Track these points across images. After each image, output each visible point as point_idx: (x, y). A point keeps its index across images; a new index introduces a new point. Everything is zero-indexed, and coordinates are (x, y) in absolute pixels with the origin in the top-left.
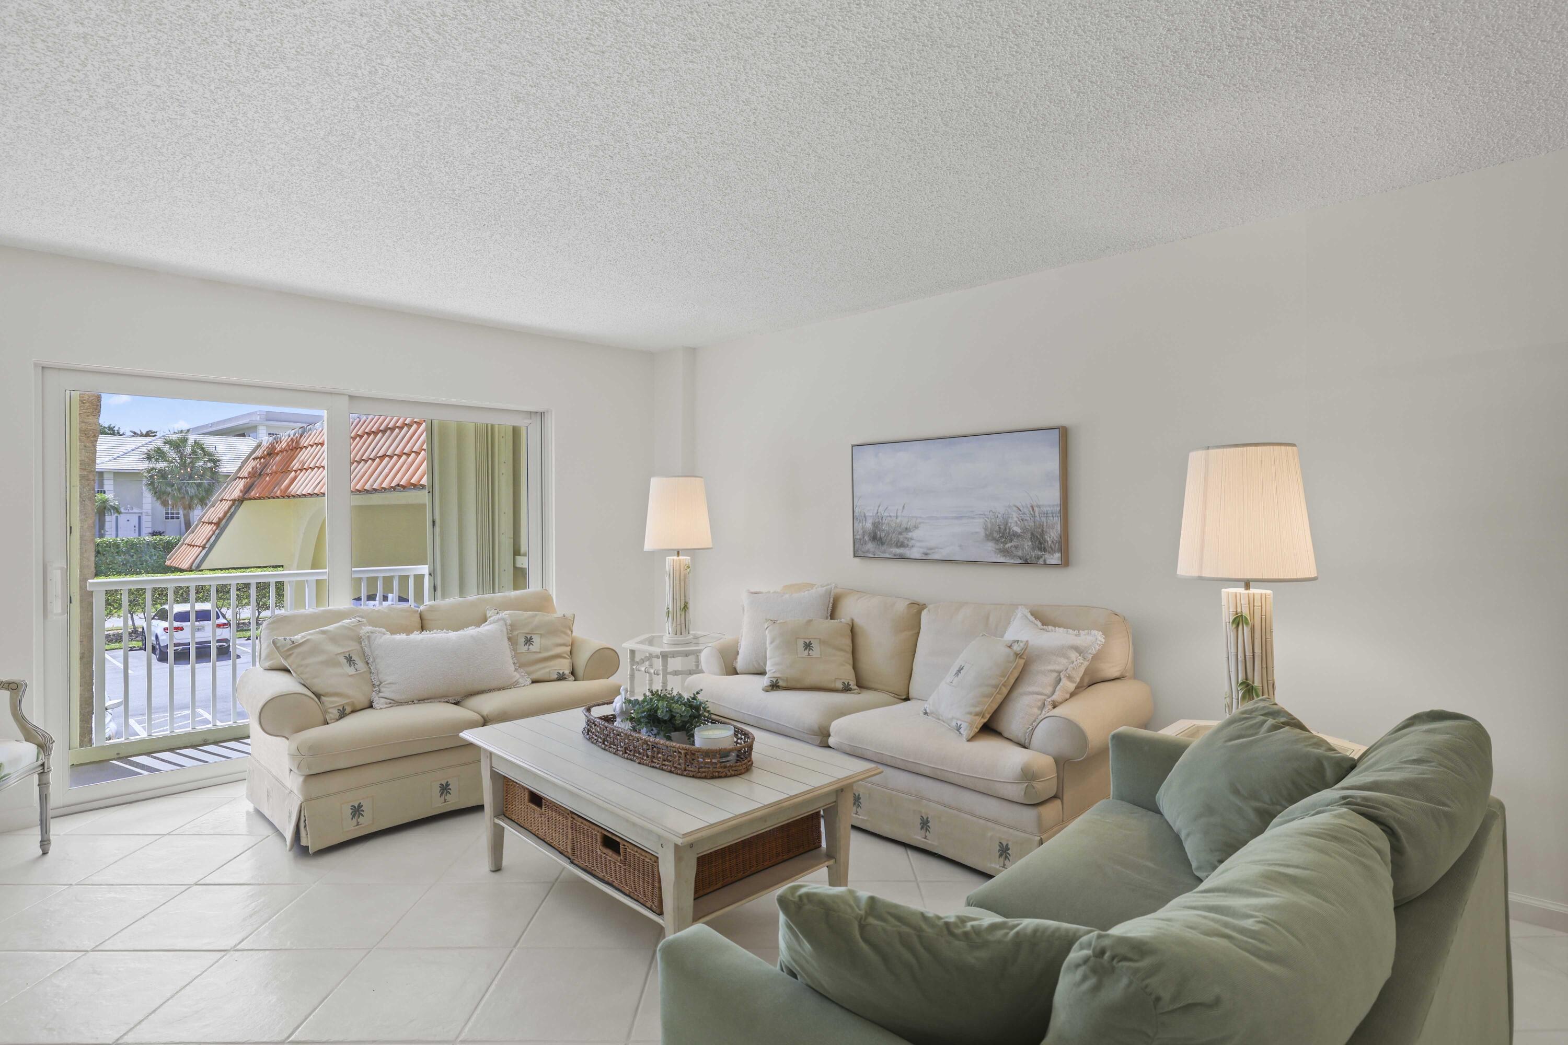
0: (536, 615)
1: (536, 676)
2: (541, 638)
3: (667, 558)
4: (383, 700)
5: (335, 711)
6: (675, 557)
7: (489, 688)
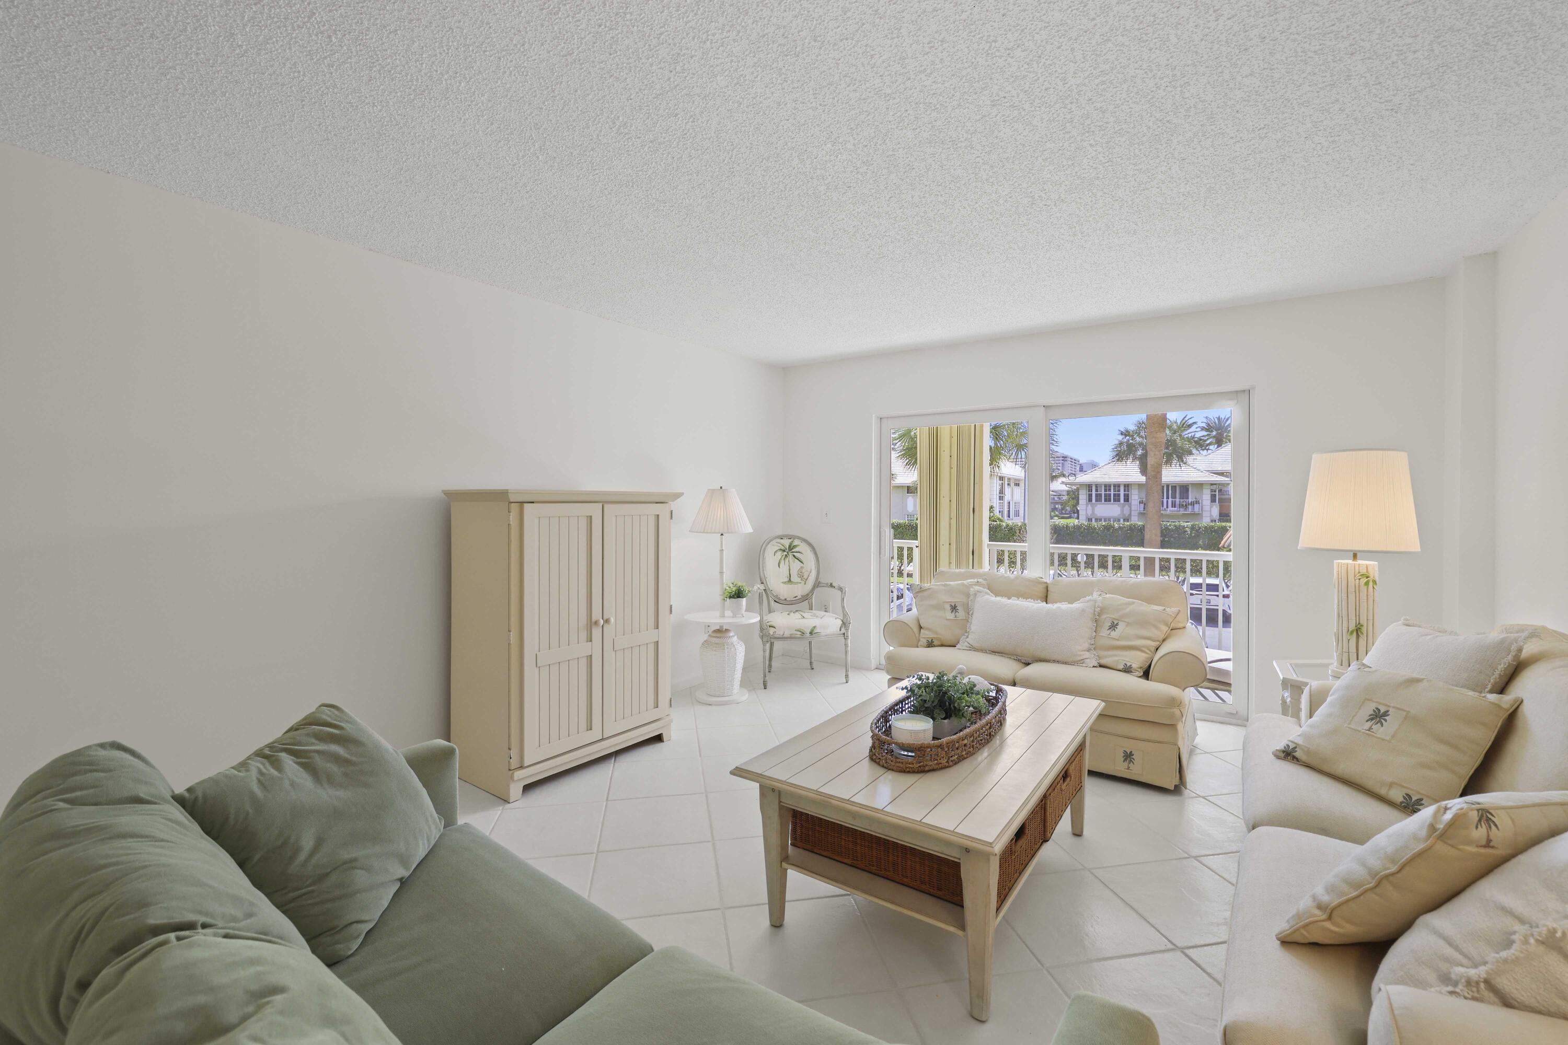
0: (1133, 603)
1: (1103, 662)
2: (1127, 626)
3: (1335, 561)
4: (966, 643)
5: (925, 641)
6: (1350, 562)
7: (1054, 659)
